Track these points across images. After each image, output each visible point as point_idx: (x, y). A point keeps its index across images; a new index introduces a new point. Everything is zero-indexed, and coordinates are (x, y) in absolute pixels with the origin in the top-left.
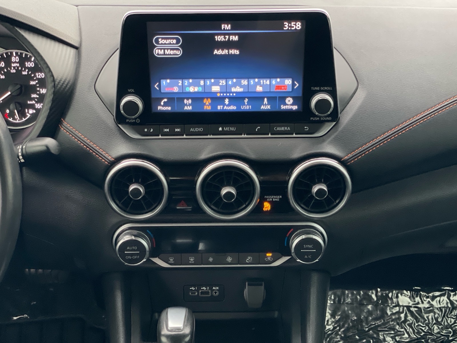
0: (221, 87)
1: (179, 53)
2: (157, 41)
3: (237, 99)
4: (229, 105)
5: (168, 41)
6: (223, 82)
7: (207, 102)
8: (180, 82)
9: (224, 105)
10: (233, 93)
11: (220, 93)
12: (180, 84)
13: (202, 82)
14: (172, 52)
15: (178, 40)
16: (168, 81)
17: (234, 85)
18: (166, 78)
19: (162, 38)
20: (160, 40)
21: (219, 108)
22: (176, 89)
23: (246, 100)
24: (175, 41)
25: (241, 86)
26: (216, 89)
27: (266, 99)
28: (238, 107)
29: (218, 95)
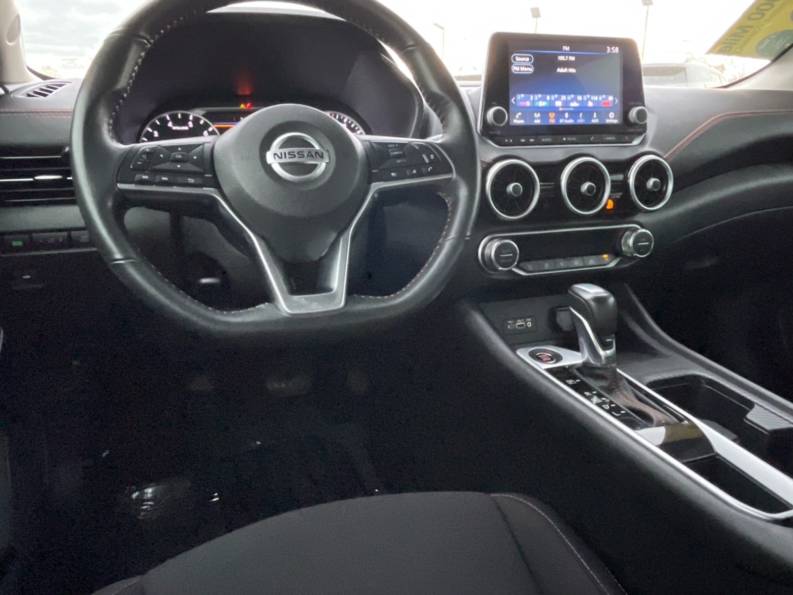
0: (563, 102)
1: (531, 70)
2: (514, 59)
3: (574, 113)
4: (568, 119)
5: (523, 59)
6: (564, 97)
7: (552, 115)
8: (532, 97)
9: (564, 118)
10: (571, 107)
11: (562, 107)
12: (531, 99)
13: (548, 98)
14: (526, 69)
15: (530, 57)
16: (523, 96)
17: (572, 100)
18: (520, 93)
19: (519, 56)
20: (517, 58)
21: (561, 121)
22: (528, 104)
23: (581, 115)
24: (528, 59)
25: (578, 102)
26: (558, 104)
27: (595, 114)
28: (575, 120)
29: (560, 109)
